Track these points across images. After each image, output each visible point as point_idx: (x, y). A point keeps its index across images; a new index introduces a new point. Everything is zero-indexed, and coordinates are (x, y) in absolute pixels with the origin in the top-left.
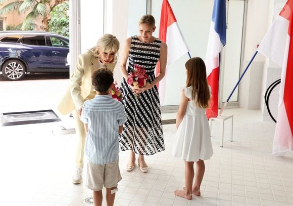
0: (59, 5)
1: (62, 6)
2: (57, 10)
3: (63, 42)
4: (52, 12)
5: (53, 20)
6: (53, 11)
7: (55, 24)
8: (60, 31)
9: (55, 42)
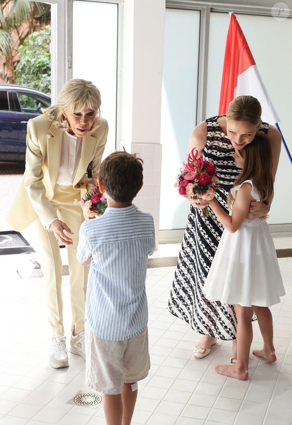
0: (35, 34)
1: (41, 35)
2: (31, 42)
3: (42, 103)
4: (21, 46)
5: (23, 62)
6: (25, 45)
7: (27, 70)
8: (37, 82)
9: (28, 103)
